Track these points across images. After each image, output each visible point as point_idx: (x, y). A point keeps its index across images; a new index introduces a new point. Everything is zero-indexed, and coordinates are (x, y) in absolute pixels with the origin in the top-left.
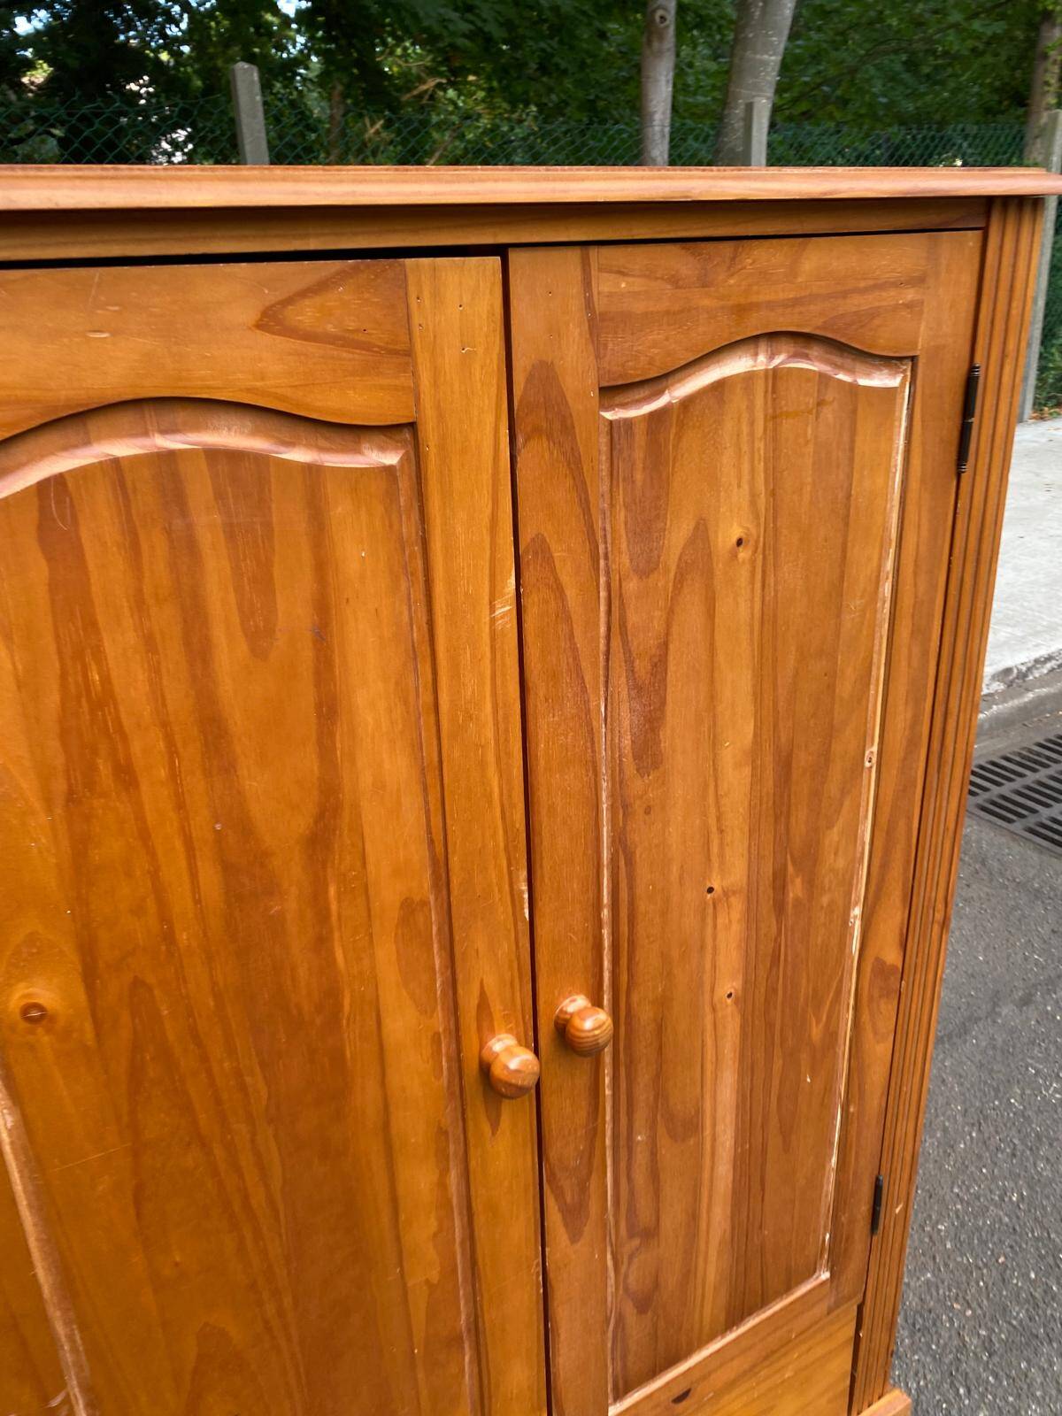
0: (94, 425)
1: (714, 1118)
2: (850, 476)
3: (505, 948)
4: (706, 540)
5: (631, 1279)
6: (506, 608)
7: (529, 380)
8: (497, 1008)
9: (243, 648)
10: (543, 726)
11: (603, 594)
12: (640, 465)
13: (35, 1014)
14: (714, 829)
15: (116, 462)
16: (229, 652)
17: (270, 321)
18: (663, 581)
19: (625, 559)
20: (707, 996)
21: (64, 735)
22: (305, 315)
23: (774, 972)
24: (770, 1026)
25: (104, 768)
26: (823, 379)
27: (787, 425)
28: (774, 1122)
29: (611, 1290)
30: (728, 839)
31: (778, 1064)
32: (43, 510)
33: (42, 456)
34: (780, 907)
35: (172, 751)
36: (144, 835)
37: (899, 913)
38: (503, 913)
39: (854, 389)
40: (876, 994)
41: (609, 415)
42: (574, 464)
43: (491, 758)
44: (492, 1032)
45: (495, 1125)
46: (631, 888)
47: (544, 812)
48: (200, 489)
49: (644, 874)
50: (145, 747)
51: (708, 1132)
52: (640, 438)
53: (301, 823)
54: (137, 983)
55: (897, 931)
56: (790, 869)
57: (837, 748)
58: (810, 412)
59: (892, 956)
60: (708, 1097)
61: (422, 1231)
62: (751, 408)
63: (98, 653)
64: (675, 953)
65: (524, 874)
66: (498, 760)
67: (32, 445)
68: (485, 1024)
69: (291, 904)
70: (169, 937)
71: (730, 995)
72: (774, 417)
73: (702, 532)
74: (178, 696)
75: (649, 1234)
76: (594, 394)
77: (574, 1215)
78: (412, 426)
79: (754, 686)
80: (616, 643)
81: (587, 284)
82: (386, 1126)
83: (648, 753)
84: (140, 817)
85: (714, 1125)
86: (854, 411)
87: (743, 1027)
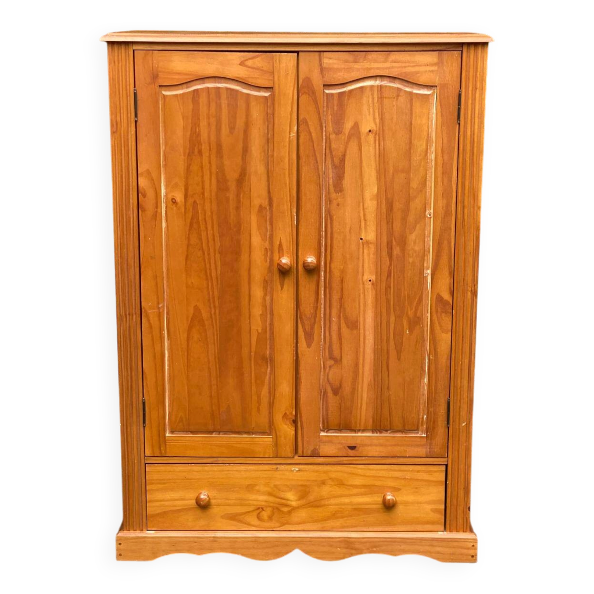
0: (206, 80)
1: (364, 327)
2: (411, 118)
3: (288, 230)
4: (358, 128)
5: (330, 376)
6: (294, 135)
7: (303, 81)
8: (285, 247)
9: (228, 130)
10: (304, 170)
11: (324, 137)
12: (336, 105)
13: (174, 201)
14: (363, 218)
15: (208, 88)
16: (225, 130)
17: (242, 64)
18: (343, 137)
19: (331, 129)
20: (360, 277)
21: (190, 141)
22: (249, 63)
23: (389, 280)
24: (388, 301)
25: (196, 150)
26: (399, 89)
27: (386, 101)
28: (392, 343)
29: (322, 377)
30: (368, 223)
31: (392, 319)
32: (194, 95)
33: (195, 85)
34: (390, 255)
35: (210, 150)
36: (202, 167)
37: (448, 279)
38: (288, 219)
39: (411, 93)
40: (439, 310)
41: (327, 91)
42: (316, 102)
43: (287, 173)
44: (283, 256)
45: (282, 287)
46: (332, 228)
47: (303, 194)
48: (224, 96)
49: (336, 224)
50: (205, 147)
51: (362, 331)
52: (336, 98)
53: (236, 175)
54: (195, 202)
55: (448, 287)
56: (394, 243)
57: (413, 205)
58: (394, 98)
59: (447, 296)
60: (361, 316)
61: (257, 311)
62: (372, 94)
63: (199, 126)
64: (348, 256)
65: (295, 210)
66: (289, 175)
67: (194, 82)
68: (281, 252)
69: (231, 195)
70: (203, 194)
71: (370, 281)
72: (381, 98)
73: (356, 126)
74: (213, 138)
75: (338, 361)
76: (322, 86)
77: (309, 336)
78: (272, 88)
79: (377, 176)
80: (328, 151)
81: (320, 60)
82: (249, 270)
83: (339, 187)
84: (202, 163)
85: (364, 330)
86: (412, 100)
87: (376, 295)
